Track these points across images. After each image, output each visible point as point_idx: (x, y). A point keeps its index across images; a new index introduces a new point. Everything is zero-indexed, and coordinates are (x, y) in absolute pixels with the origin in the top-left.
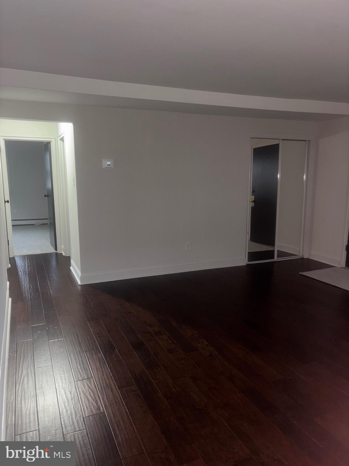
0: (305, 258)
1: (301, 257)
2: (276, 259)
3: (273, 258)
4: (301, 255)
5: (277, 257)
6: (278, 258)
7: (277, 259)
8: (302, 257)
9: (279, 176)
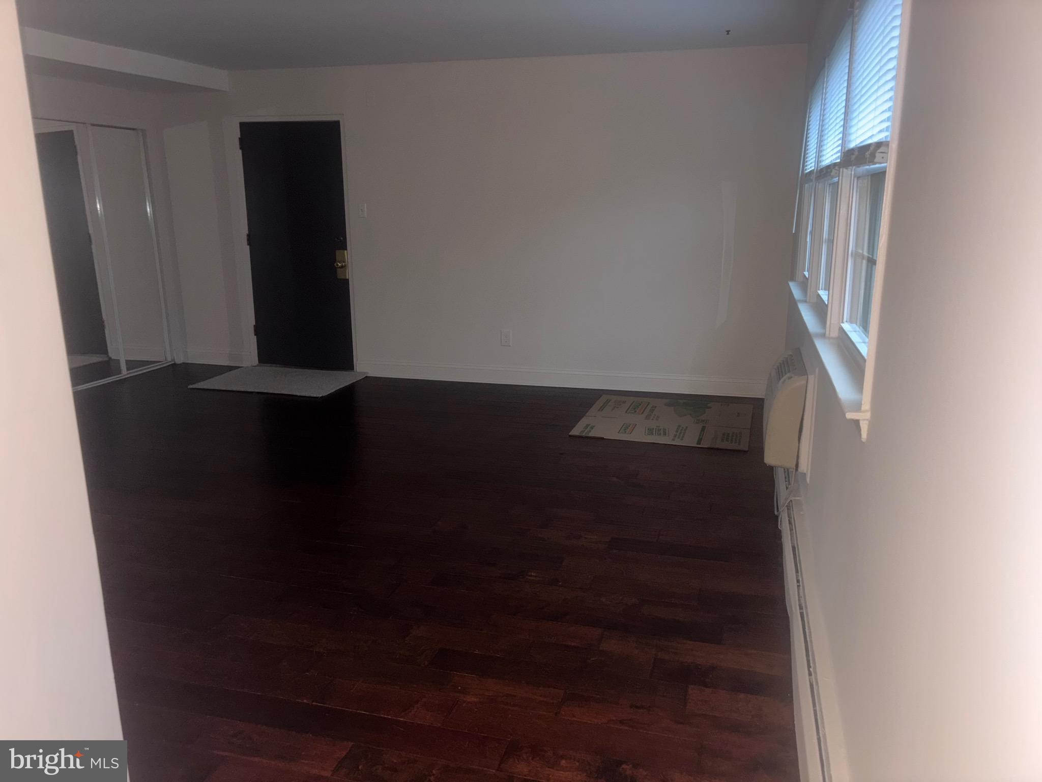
0: (179, 363)
1: (170, 363)
2: (125, 373)
3: (119, 372)
4: (169, 359)
5: (128, 369)
6: (128, 372)
7: (128, 374)
8: (173, 362)
9: (100, 206)
